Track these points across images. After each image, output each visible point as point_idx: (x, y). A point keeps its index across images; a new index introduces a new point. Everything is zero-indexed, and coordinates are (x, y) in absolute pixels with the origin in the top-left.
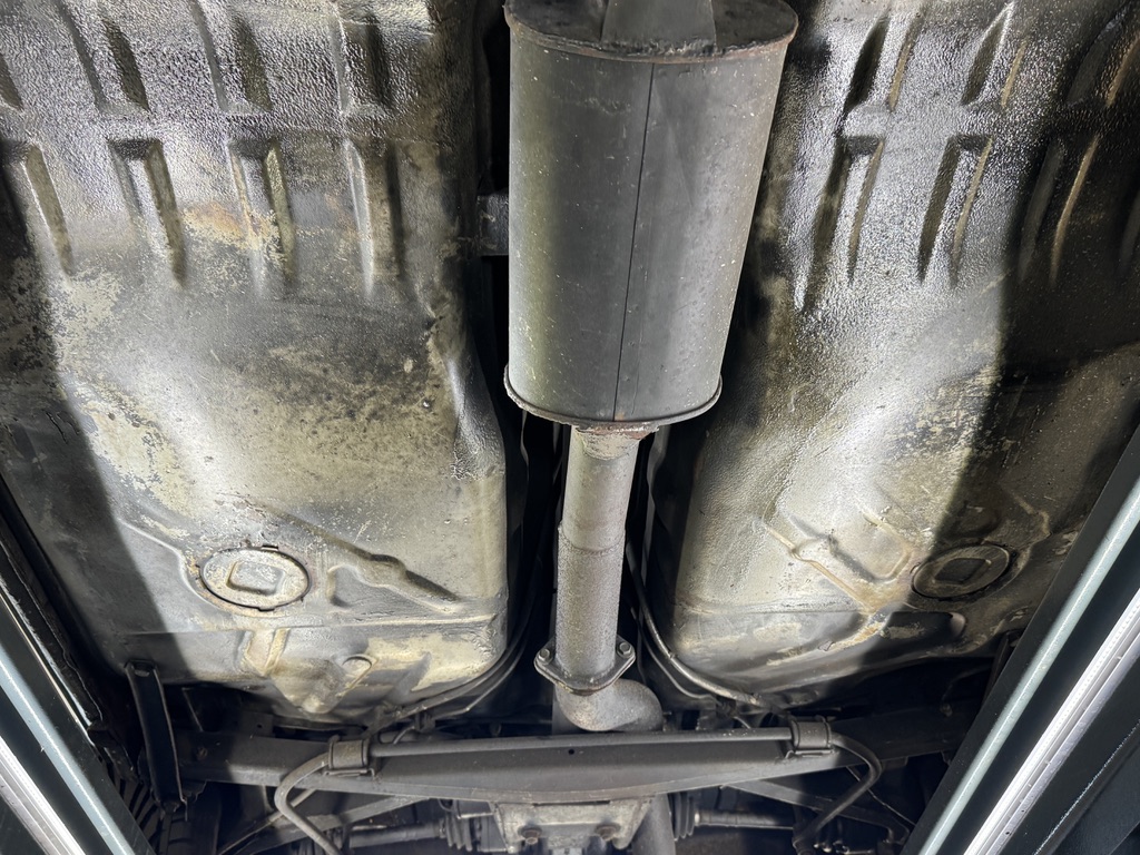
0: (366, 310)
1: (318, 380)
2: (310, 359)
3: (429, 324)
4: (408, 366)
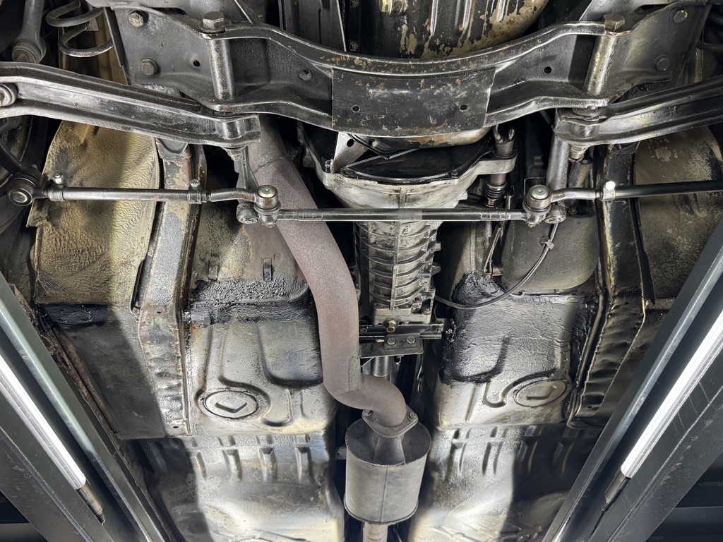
0: (299, 484)
1: (282, 504)
2: (280, 498)
3: (319, 487)
4: (312, 499)
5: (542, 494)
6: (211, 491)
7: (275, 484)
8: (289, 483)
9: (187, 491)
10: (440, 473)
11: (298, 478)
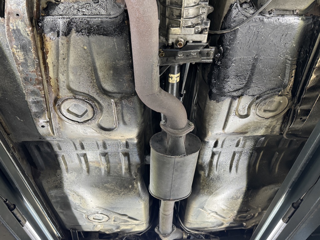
0: (123, 177)
1: (113, 189)
2: (112, 186)
3: (135, 179)
4: (130, 187)
5: (264, 186)
6: (71, 181)
7: (109, 177)
8: (117, 176)
9: (57, 181)
10: (205, 172)
11: (122, 174)
